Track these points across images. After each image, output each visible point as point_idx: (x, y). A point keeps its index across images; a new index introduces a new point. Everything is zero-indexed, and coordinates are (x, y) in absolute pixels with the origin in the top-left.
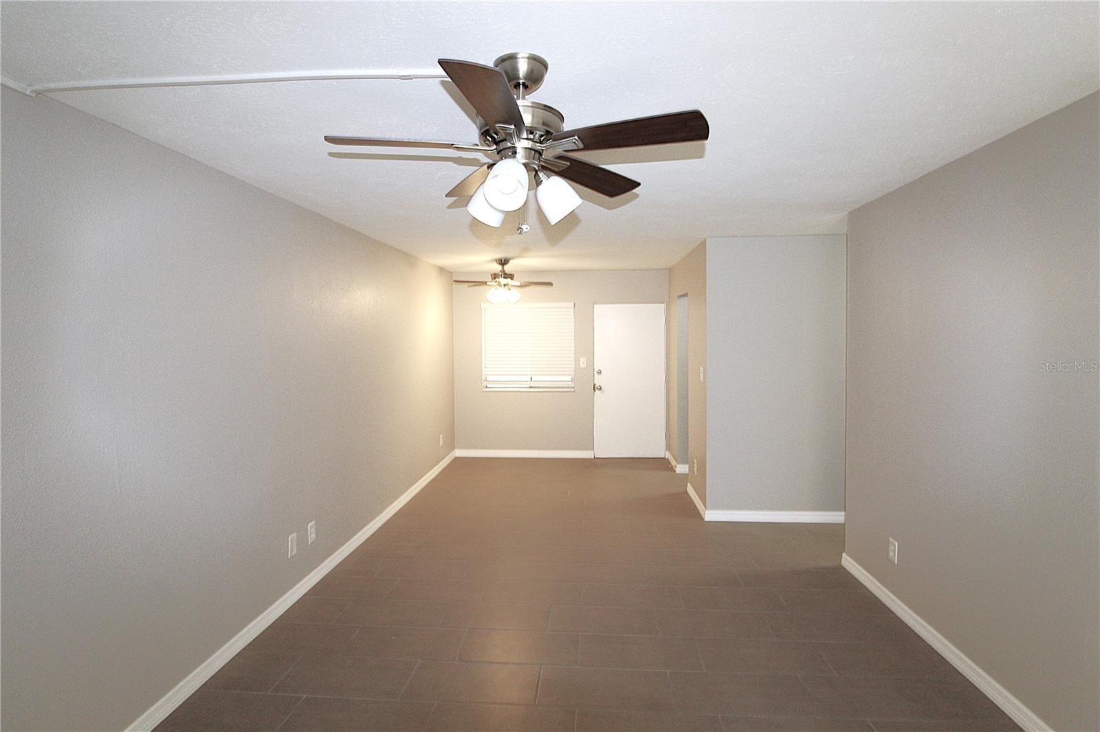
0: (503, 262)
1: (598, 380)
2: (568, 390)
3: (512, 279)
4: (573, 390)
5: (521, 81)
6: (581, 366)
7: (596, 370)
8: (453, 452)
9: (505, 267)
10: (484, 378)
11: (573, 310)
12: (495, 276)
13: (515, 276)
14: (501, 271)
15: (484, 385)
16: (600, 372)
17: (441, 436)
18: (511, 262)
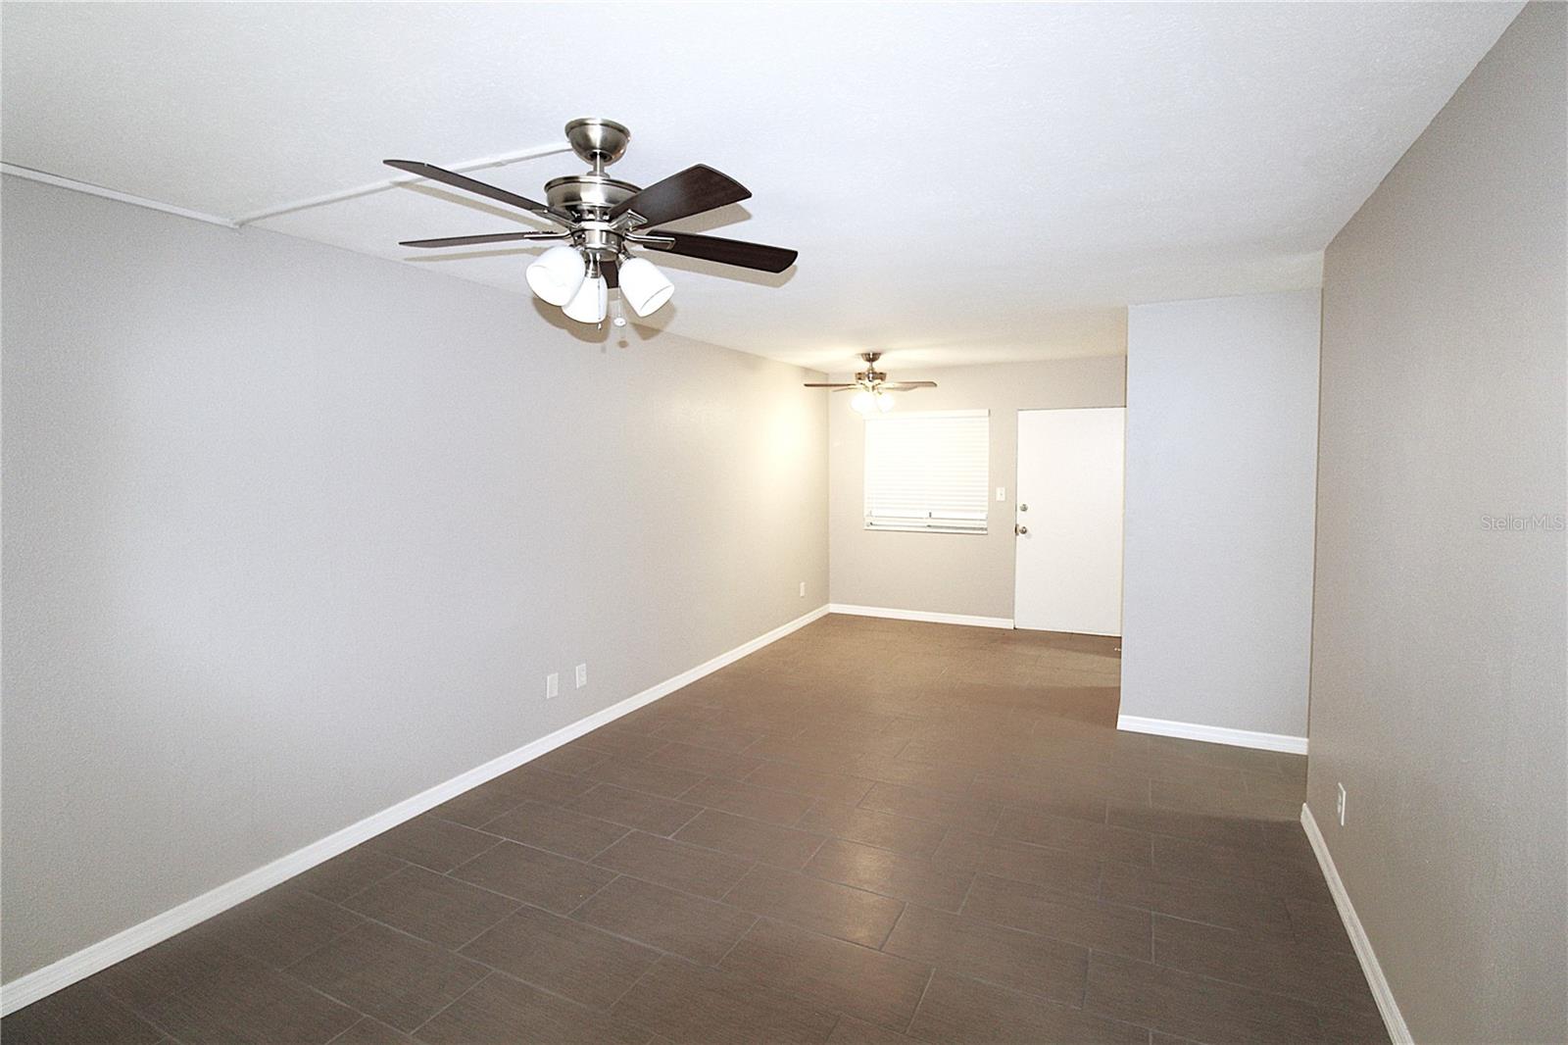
0: (872, 358)
1: (1022, 520)
2: (980, 532)
3: (882, 379)
4: (985, 532)
5: (598, 151)
6: (998, 499)
7: (1020, 505)
8: (826, 606)
9: (875, 364)
10: (866, 512)
11: (987, 419)
12: (860, 376)
13: (887, 376)
14: (869, 370)
15: (868, 521)
16: (1024, 509)
17: (803, 584)
18: (881, 357)
